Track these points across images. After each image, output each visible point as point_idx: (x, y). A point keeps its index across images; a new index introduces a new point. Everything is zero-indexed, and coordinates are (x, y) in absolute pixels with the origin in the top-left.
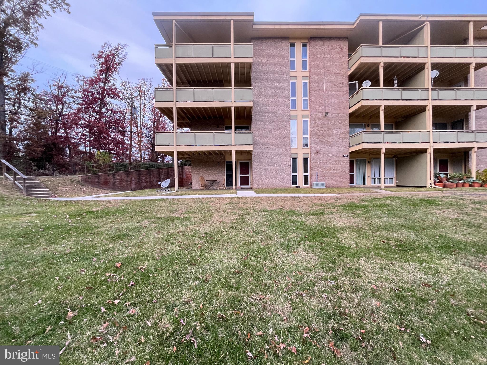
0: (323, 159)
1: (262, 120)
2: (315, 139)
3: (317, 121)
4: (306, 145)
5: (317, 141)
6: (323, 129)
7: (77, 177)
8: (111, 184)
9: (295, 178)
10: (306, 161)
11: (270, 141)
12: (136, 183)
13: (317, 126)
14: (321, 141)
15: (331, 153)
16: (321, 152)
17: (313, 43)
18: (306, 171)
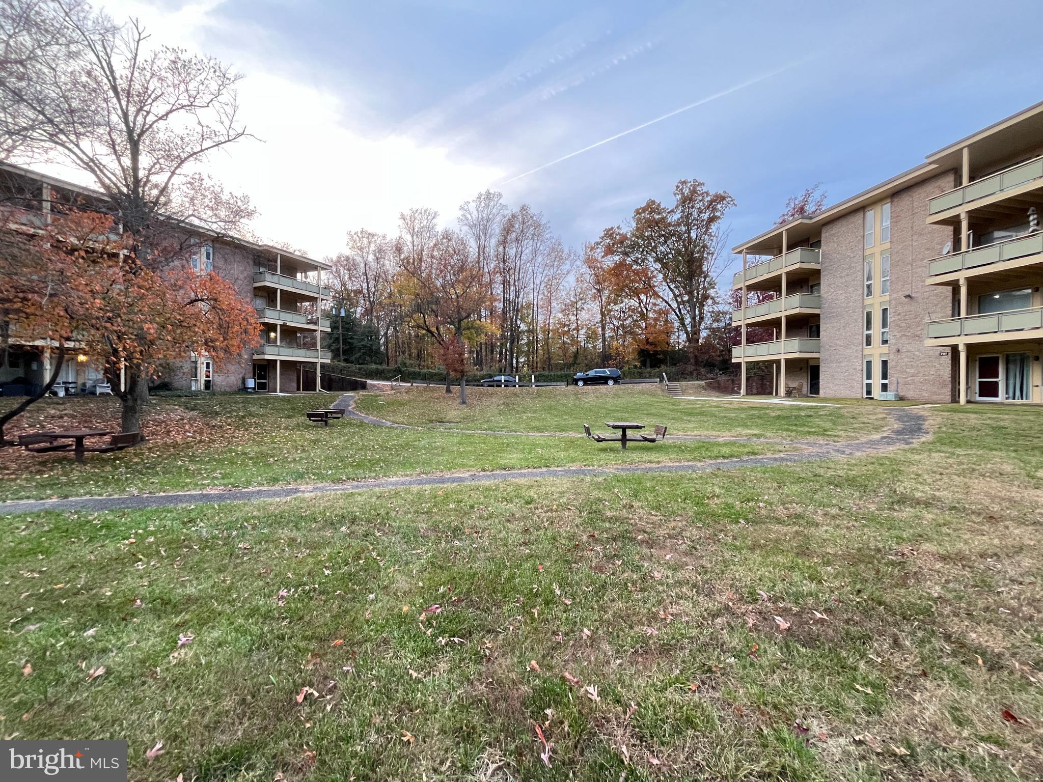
0: (906, 360)
1: (830, 318)
2: (895, 333)
3: (900, 309)
4: (885, 342)
5: (898, 335)
6: (907, 317)
7: (703, 383)
8: (730, 389)
9: (869, 386)
10: (885, 363)
11: (838, 342)
12: (757, 388)
13: (899, 314)
14: (904, 335)
15: (918, 350)
16: (904, 350)
17: (896, 200)
18: (885, 376)
